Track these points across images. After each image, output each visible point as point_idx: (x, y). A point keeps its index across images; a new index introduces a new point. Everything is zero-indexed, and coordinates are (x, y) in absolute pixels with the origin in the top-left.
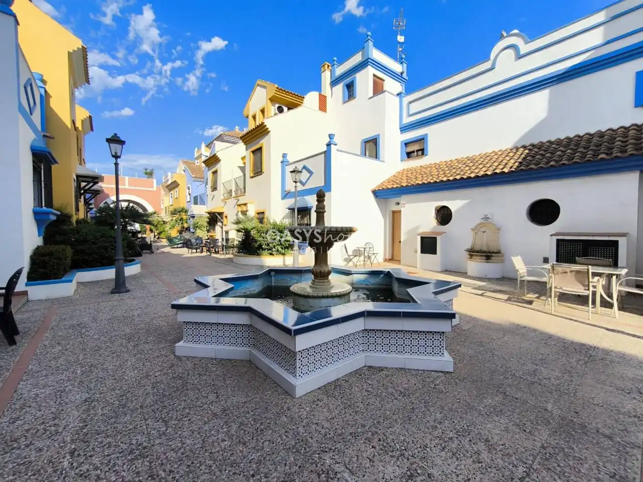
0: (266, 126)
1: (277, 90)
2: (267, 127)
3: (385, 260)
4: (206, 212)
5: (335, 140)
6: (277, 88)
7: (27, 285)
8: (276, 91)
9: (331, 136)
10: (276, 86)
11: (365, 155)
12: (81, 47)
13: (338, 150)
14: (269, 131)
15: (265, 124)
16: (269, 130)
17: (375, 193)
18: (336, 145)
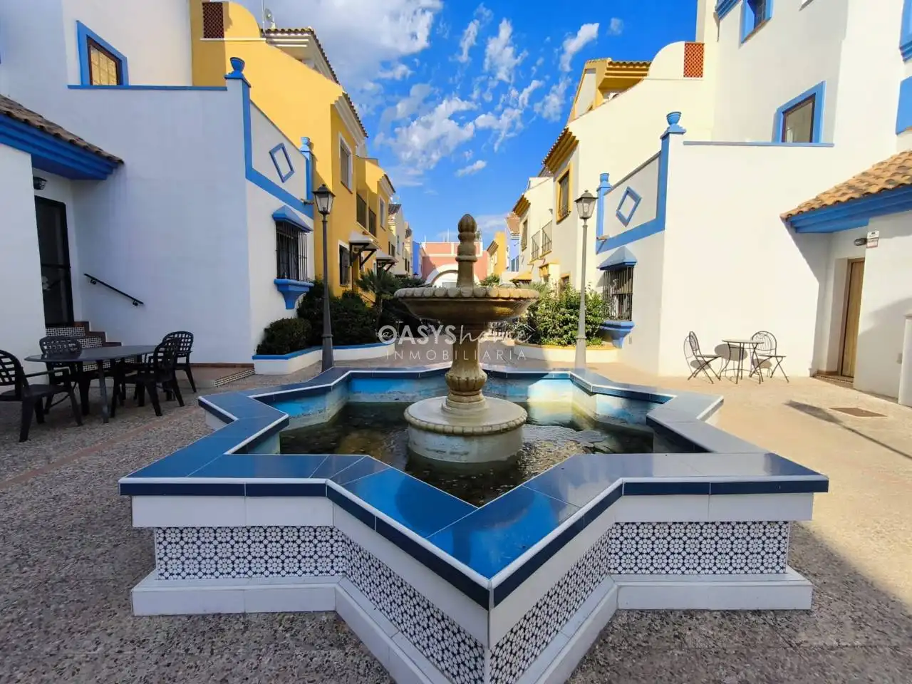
0: (571, 133)
1: (611, 66)
2: (573, 135)
3: (816, 374)
4: (511, 281)
5: (681, 123)
6: (610, 63)
7: (254, 358)
8: (609, 69)
9: (673, 118)
10: (609, 60)
11: (784, 140)
12: (341, 95)
13: (686, 143)
14: (578, 141)
15: (570, 130)
16: (577, 139)
17: (794, 222)
18: (682, 133)
